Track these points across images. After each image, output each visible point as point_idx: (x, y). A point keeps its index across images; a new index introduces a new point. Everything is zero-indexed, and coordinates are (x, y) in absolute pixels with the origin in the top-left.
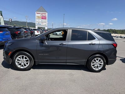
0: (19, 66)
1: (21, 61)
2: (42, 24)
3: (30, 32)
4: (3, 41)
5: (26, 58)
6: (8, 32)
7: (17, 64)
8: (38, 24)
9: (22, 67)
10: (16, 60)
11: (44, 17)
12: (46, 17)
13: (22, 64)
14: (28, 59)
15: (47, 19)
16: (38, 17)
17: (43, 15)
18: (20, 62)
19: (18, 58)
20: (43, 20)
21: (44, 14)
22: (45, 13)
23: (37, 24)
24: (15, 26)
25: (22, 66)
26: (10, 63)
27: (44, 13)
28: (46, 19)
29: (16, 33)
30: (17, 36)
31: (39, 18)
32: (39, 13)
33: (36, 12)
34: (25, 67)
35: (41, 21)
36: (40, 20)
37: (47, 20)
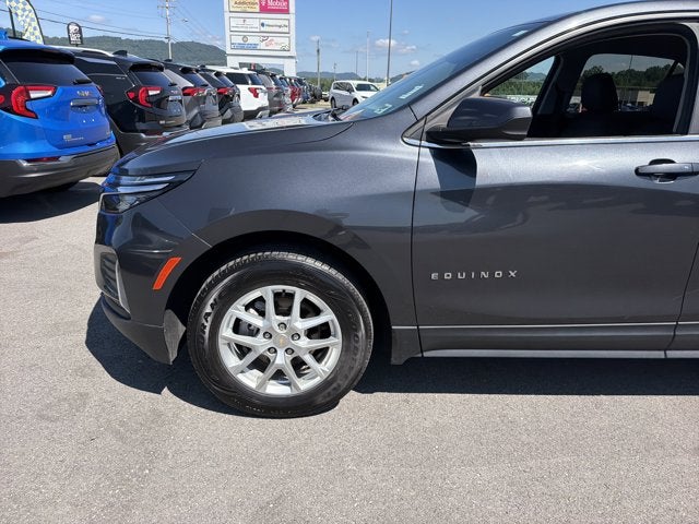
0: (251, 380)
1: (268, 335)
2: (263, 45)
3: (211, 89)
4: (64, 160)
5: (309, 310)
6: (91, 93)
7: (231, 360)
8: (242, 47)
9: (276, 389)
10: (226, 331)
13: (281, 360)
14: (328, 316)
15: (292, 9)
18: (259, 344)
19: (237, 310)
20: (270, 19)
23: (234, 46)
24: (124, 53)
25: (279, 375)
26: (173, 355)
28: (286, 11)
29: (136, 99)
30: (142, 120)
31: (243, 8)
34: (305, 385)
35: (256, 23)
36: (254, 22)
37: (292, 17)
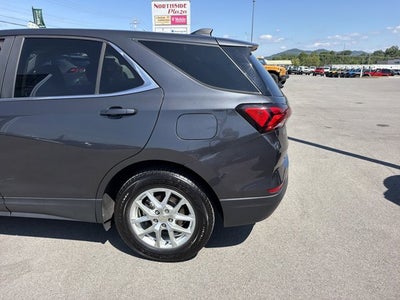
11: (179, 17)
12: (185, 17)
16: (161, 18)
17: (177, 9)
21: (180, 6)
22: (183, 3)
27: (178, 3)
32: (163, 6)
33: (153, 3)
